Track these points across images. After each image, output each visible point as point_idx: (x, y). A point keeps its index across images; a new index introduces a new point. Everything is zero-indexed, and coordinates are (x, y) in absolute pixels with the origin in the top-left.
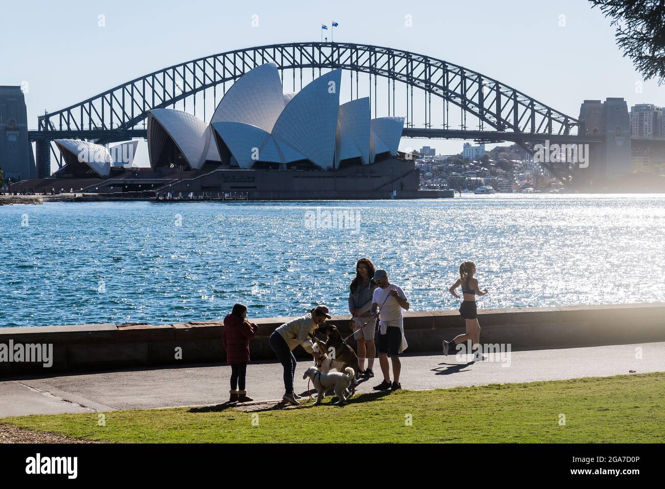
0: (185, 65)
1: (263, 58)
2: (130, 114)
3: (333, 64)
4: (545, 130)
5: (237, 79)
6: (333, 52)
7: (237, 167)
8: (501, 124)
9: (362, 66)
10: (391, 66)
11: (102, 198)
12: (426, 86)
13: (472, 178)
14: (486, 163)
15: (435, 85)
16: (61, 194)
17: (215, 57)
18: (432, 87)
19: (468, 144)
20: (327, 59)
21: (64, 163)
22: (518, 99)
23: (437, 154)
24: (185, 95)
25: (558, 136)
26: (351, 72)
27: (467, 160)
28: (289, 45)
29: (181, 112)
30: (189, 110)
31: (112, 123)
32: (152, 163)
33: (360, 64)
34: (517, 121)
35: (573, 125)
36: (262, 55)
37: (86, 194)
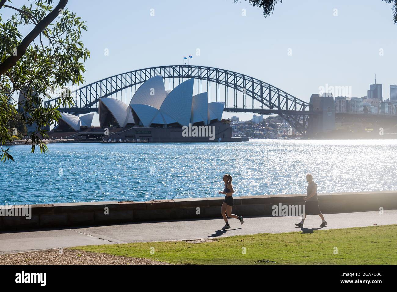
0: (116, 76)
1: (155, 73)
2: (89, 101)
3: (189, 76)
4: (293, 109)
5: (142, 83)
6: (189, 70)
7: (143, 126)
8: (271, 106)
9: (203, 77)
10: (218, 77)
11: (76, 141)
12: (235, 87)
13: (257, 132)
14: (264, 125)
15: (239, 86)
16: (56, 140)
17: (131, 72)
18: (237, 87)
19: (255, 115)
20: (186, 73)
21: (57, 124)
22: (280, 93)
23: (240, 120)
24: (116, 91)
25: (299, 111)
26: (198, 80)
27: (255, 123)
28: (167, 67)
29: (115, 99)
30: (119, 98)
31: (80, 105)
32: (101, 124)
33: (202, 76)
34: (279, 104)
35: (307, 106)
36: (155, 72)
37: (68, 139)
